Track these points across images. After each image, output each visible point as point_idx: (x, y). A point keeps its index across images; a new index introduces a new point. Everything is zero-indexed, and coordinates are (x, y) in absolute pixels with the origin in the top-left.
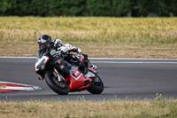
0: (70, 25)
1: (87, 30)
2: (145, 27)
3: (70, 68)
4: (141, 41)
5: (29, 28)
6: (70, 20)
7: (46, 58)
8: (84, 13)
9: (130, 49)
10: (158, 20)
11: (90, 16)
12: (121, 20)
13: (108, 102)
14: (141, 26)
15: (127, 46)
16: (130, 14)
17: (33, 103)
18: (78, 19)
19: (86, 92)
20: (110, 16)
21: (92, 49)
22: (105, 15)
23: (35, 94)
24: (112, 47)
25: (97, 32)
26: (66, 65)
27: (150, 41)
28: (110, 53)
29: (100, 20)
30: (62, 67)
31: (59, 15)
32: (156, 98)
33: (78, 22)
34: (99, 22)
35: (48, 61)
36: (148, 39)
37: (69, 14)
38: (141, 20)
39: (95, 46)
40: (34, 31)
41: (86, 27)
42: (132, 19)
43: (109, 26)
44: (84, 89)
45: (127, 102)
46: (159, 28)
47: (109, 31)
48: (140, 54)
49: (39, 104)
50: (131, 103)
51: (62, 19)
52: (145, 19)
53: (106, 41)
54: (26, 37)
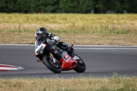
0: (47, 20)
1: (60, 23)
2: (105, 22)
3: (61, 53)
4: (101, 32)
5: (14, 22)
6: (47, 16)
7: (44, 45)
8: (57, 11)
9: (93, 38)
10: (115, 16)
11: (62, 13)
12: (86, 16)
13: (76, 79)
14: (102, 21)
15: (91, 36)
16: (92, 11)
17: (18, 80)
18: (52, 15)
19: (73, 71)
20: (78, 13)
21: (64, 38)
22: (74, 12)
23: (19, 73)
24: (79, 36)
25: (67, 25)
26: (59, 51)
27: (108, 32)
28: (77, 41)
29: (69, 16)
30: (56, 52)
31: (38, 12)
32: (113, 76)
33: (53, 18)
34: (69, 18)
35: (46, 48)
36: (107, 31)
37: (46, 12)
38: (102, 16)
39: (66, 36)
40: (18, 24)
41: (59, 21)
42: (94, 15)
43: (76, 20)
44: (71, 69)
45: (91, 79)
46: (115, 22)
47: (77, 24)
48: (101, 42)
49: (22, 80)
50: (94, 80)
51: (40, 16)
52: (104, 15)
53: (74, 32)
54: (12, 29)
